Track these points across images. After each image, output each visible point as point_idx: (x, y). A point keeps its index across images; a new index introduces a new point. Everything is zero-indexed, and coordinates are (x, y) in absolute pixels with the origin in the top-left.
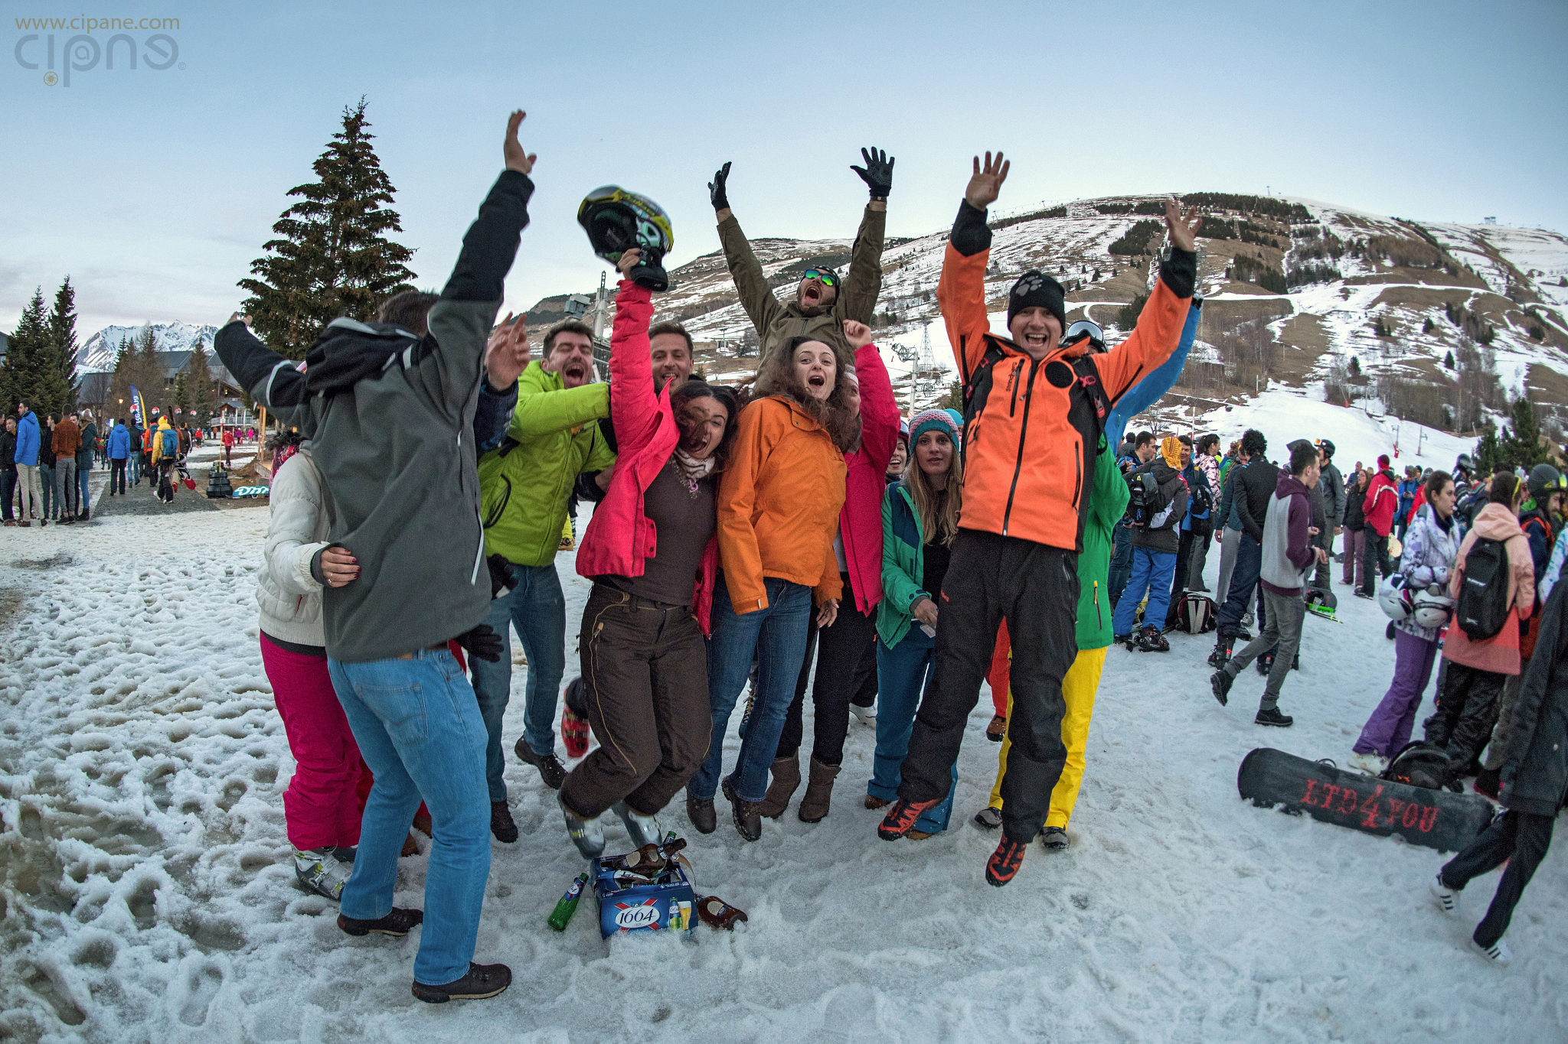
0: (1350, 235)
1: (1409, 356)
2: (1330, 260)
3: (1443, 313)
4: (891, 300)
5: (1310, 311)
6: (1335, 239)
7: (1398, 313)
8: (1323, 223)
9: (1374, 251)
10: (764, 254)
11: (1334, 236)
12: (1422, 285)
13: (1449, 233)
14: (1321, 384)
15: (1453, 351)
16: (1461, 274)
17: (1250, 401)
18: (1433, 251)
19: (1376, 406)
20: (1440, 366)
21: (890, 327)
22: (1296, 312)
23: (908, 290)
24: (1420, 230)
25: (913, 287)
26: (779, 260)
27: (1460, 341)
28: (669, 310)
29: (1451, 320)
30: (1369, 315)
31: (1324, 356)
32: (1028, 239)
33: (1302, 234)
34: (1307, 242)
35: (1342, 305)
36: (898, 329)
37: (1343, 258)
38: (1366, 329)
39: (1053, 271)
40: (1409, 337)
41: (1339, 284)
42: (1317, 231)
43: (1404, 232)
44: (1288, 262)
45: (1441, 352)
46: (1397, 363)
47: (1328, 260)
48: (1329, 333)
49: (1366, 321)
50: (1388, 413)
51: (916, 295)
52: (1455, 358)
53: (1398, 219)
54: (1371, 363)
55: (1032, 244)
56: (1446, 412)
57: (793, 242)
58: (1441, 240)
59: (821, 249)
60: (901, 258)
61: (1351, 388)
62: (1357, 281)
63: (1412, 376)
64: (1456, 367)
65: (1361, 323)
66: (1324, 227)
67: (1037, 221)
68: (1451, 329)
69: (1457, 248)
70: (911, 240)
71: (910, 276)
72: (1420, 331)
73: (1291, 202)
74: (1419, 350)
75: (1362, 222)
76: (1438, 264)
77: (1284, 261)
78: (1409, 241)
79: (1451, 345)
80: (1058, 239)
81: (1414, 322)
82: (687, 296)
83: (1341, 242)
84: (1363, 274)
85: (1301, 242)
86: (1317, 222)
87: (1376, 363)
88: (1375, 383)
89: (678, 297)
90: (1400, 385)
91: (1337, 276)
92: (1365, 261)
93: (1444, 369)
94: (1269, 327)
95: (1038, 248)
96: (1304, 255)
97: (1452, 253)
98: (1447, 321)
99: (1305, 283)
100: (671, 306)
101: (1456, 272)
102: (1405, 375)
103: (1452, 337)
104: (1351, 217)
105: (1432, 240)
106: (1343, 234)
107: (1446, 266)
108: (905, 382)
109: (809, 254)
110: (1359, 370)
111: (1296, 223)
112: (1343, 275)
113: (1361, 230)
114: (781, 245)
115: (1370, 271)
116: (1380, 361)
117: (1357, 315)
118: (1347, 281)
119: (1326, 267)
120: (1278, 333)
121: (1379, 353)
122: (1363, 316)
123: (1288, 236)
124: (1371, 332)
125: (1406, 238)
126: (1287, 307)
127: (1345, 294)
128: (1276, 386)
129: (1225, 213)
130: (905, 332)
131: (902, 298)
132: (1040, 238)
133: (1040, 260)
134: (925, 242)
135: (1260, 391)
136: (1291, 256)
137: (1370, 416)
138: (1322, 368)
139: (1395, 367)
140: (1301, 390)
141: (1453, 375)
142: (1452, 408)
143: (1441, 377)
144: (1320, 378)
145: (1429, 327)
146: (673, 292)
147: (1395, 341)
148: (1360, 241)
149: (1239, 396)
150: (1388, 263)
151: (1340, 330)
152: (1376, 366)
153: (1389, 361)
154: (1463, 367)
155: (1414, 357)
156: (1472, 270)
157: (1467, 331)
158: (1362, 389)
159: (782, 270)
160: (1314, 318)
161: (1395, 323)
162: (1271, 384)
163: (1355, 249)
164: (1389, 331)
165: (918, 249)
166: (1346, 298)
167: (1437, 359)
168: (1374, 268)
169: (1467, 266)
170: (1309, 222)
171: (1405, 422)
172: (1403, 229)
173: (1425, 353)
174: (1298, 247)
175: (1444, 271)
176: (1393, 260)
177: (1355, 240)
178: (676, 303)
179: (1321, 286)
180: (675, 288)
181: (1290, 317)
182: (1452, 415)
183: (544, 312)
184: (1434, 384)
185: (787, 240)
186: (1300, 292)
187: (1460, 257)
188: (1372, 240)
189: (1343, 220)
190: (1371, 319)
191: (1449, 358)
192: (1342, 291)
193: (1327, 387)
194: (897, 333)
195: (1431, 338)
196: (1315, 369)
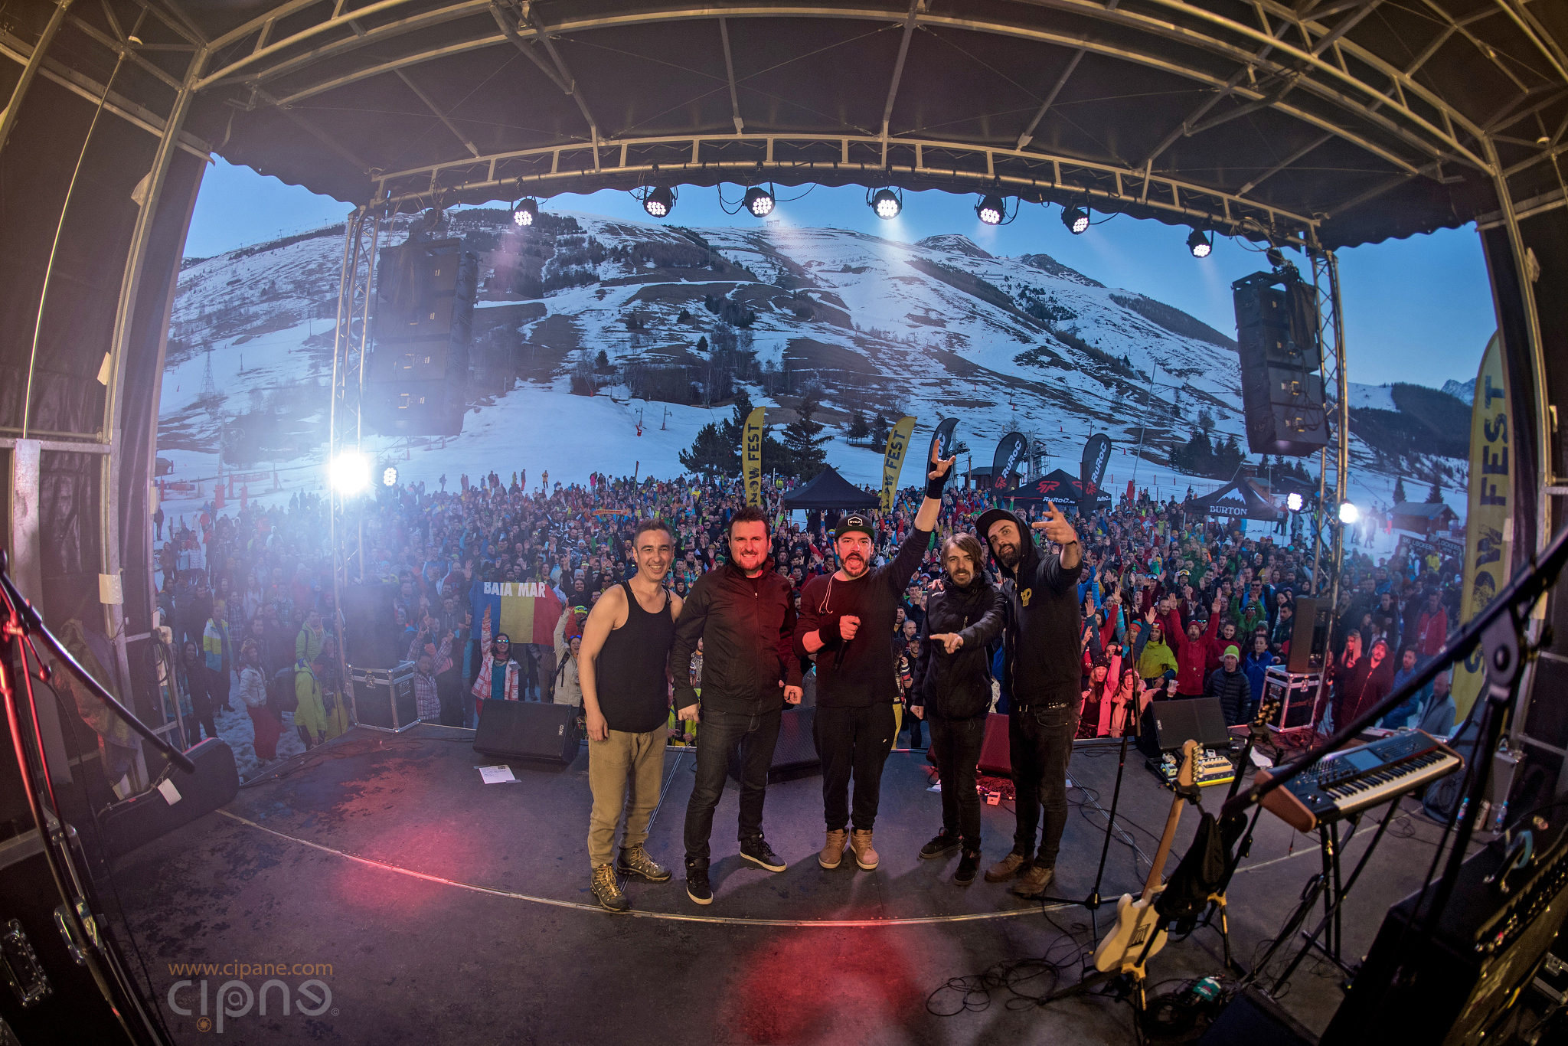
0: (616, 242)
1: (660, 344)
2: (591, 265)
3: (702, 305)
4: (178, 325)
5: (563, 312)
6: (601, 247)
7: (654, 307)
8: (590, 233)
9: (638, 255)
11: (599, 244)
12: (684, 282)
13: (723, 236)
14: (568, 377)
15: (707, 336)
16: (728, 270)
17: (498, 401)
18: (700, 252)
19: (622, 391)
20: (693, 350)
21: (176, 355)
22: (549, 315)
23: (194, 314)
24: (692, 235)
25: (198, 310)
27: (717, 327)
29: (709, 309)
30: (623, 312)
31: (573, 352)
32: (306, 257)
33: (567, 243)
34: (570, 250)
35: (597, 304)
36: (183, 356)
37: (604, 264)
38: (618, 324)
39: (324, 288)
40: (661, 327)
41: (597, 286)
42: (583, 240)
43: (674, 238)
44: (548, 269)
45: (696, 337)
46: (646, 352)
47: (589, 266)
48: (580, 330)
49: (619, 317)
50: (634, 397)
51: (200, 319)
52: (709, 341)
53: (670, 227)
54: (619, 354)
55: (308, 263)
56: (695, 388)
58: (713, 242)
60: (191, 280)
61: (596, 378)
62: (615, 282)
63: (661, 361)
64: (709, 348)
65: (613, 319)
66: (590, 237)
67: (317, 239)
68: (709, 317)
69: (729, 248)
70: (203, 260)
71: (197, 298)
72: (675, 322)
73: (562, 215)
74: (672, 338)
75: (630, 231)
76: (705, 262)
77: (544, 269)
78: (677, 245)
79: (705, 331)
80: (332, 257)
81: (669, 314)
83: (605, 249)
84: (623, 276)
85: (564, 250)
86: (585, 232)
87: (625, 354)
88: (621, 371)
90: (647, 372)
91: (594, 279)
92: (626, 265)
93: (696, 352)
94: (520, 330)
95: (313, 266)
96: (565, 262)
97: (721, 252)
98: (705, 310)
99: (561, 288)
101: (724, 268)
102: (654, 361)
103: (708, 323)
104: (620, 227)
105: (702, 243)
106: (608, 242)
107: (713, 264)
108: (189, 412)
110: (607, 361)
111: (563, 234)
112: (602, 278)
113: (628, 238)
115: (630, 273)
116: (629, 352)
117: (610, 313)
118: (605, 284)
119: (585, 272)
120: (529, 334)
121: (628, 345)
122: (616, 313)
123: (552, 246)
124: (622, 326)
125: (675, 242)
126: (541, 309)
127: (601, 295)
128: (523, 384)
129: (494, 228)
130: (189, 358)
131: (189, 322)
132: (316, 257)
133: (313, 278)
134: (214, 262)
135: (508, 390)
136: (552, 263)
137: (615, 401)
138: (569, 362)
139: (644, 355)
140: (548, 385)
141: (706, 356)
142: (701, 384)
143: (691, 359)
144: (567, 372)
145: (685, 317)
147: (647, 332)
148: (625, 247)
149: (487, 397)
150: (650, 265)
151: (591, 326)
152: (625, 357)
153: (639, 351)
154: (717, 348)
155: (665, 344)
156: (741, 266)
157: (725, 318)
158: (608, 378)
160: (566, 317)
161: (649, 316)
162: (518, 383)
163: (617, 255)
164: (642, 324)
165: (208, 270)
166: (601, 298)
167: (691, 343)
168: (635, 270)
169: (737, 263)
170: (577, 233)
171: (650, 402)
172: (673, 234)
173: (678, 340)
174: (560, 254)
175: (709, 268)
176: (655, 262)
177: (620, 247)
179: (578, 289)
181: (543, 319)
182: (701, 391)
184: (683, 367)
186: (555, 295)
187: (731, 256)
188: (638, 247)
189: (611, 230)
190: (625, 315)
191: (703, 342)
192: (597, 292)
193: (572, 379)
194: (182, 360)
195: (685, 327)
196: (563, 364)
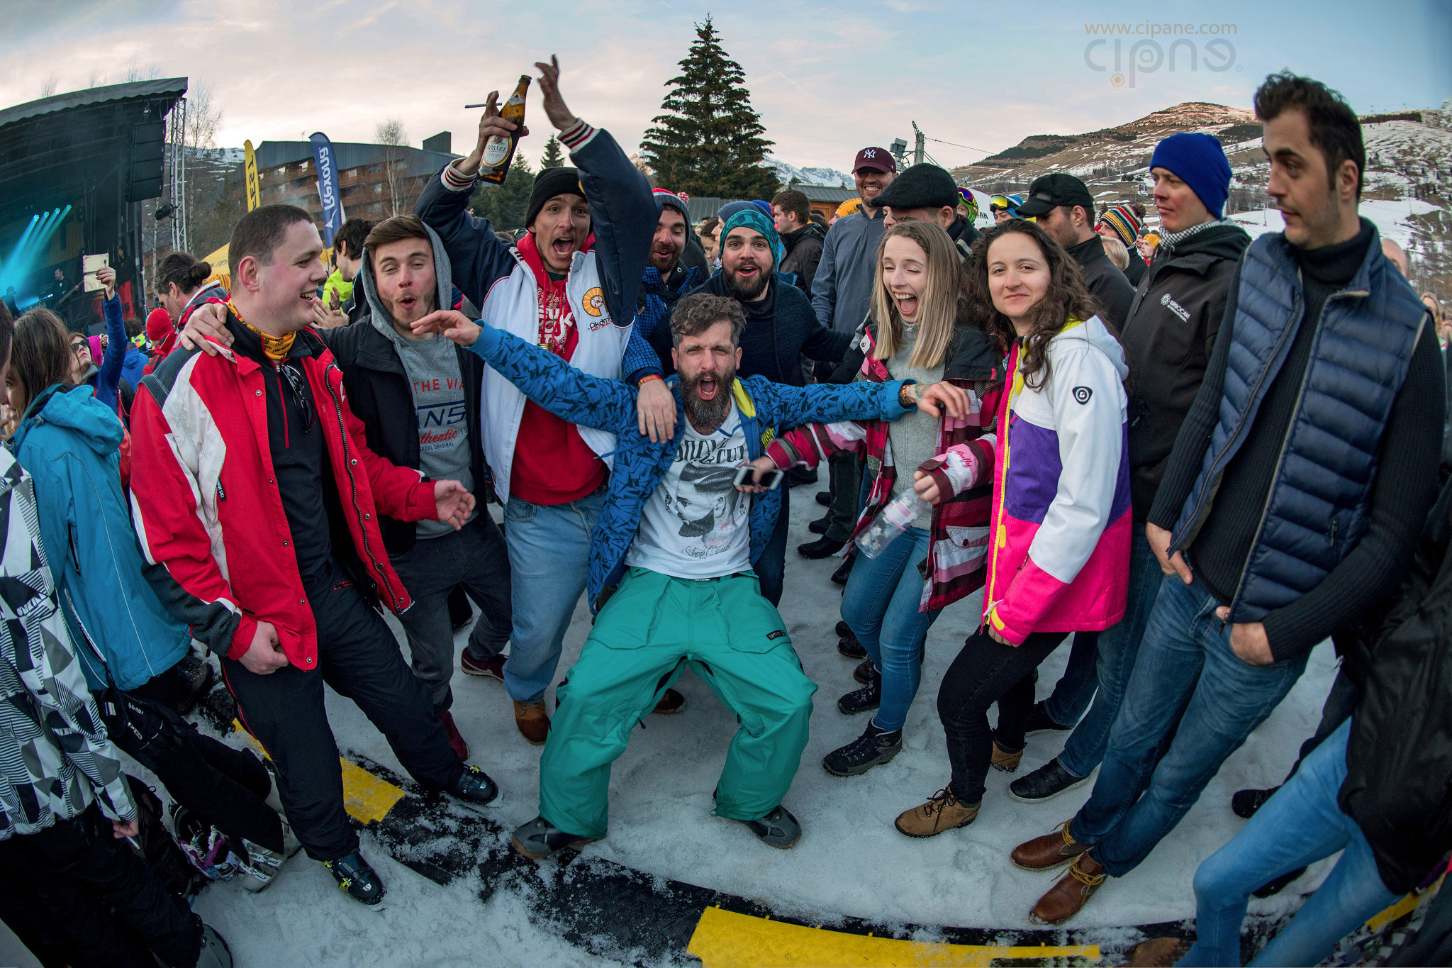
10: (1205, 117)
26: (1216, 124)
28: (1132, 156)
57: (1226, 109)
59: (1248, 118)
82: (1146, 146)
89: (1138, 146)
100: (1133, 153)
109: (1239, 122)
114: (1217, 110)
146: (1134, 141)
159: (1220, 133)
178: (1137, 152)
180: (1135, 138)
183: (1029, 149)
185: (1221, 107)
